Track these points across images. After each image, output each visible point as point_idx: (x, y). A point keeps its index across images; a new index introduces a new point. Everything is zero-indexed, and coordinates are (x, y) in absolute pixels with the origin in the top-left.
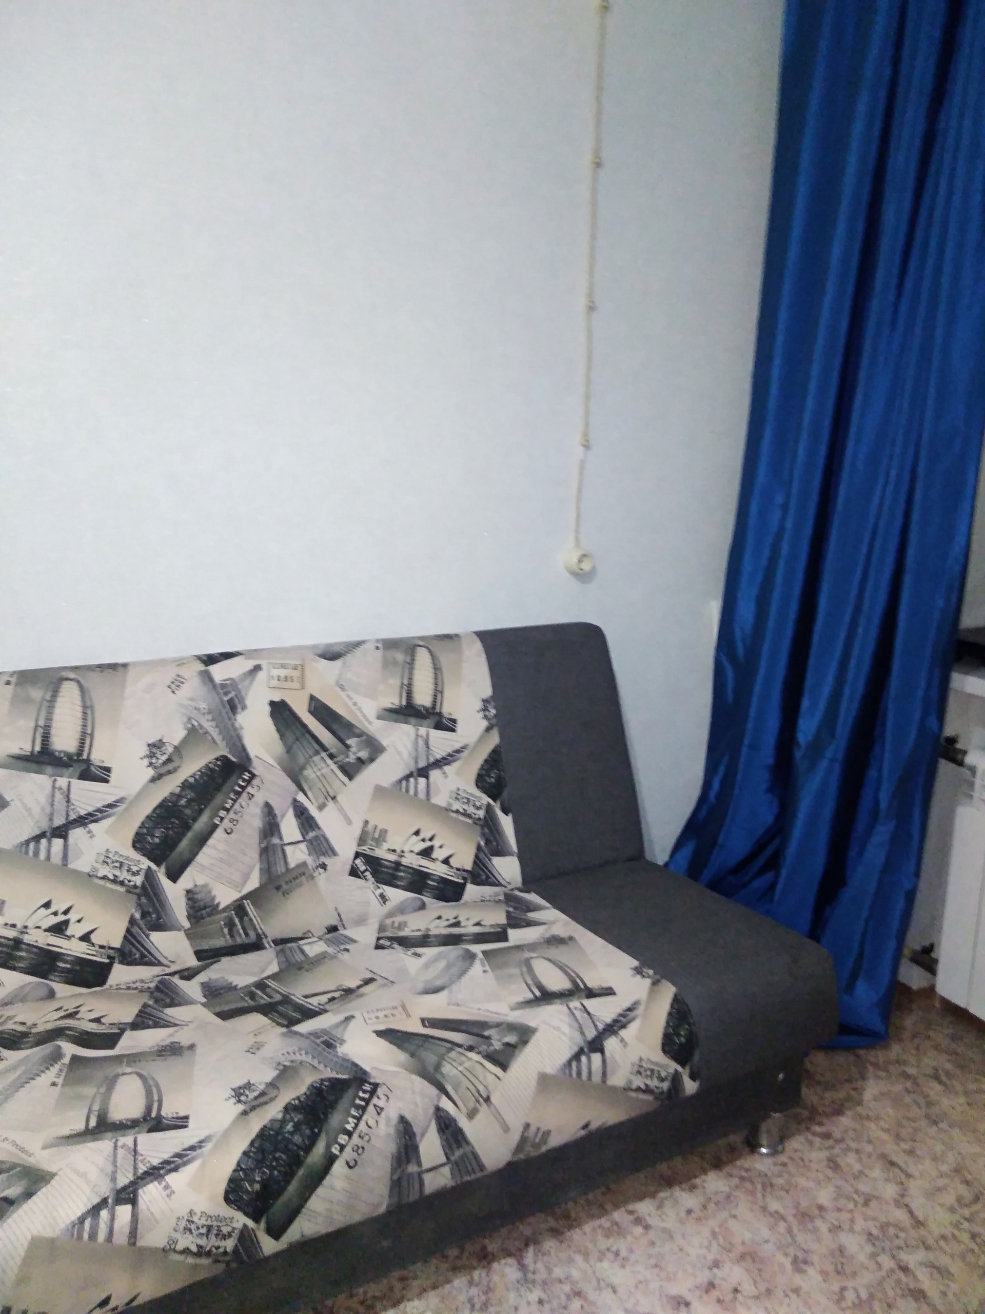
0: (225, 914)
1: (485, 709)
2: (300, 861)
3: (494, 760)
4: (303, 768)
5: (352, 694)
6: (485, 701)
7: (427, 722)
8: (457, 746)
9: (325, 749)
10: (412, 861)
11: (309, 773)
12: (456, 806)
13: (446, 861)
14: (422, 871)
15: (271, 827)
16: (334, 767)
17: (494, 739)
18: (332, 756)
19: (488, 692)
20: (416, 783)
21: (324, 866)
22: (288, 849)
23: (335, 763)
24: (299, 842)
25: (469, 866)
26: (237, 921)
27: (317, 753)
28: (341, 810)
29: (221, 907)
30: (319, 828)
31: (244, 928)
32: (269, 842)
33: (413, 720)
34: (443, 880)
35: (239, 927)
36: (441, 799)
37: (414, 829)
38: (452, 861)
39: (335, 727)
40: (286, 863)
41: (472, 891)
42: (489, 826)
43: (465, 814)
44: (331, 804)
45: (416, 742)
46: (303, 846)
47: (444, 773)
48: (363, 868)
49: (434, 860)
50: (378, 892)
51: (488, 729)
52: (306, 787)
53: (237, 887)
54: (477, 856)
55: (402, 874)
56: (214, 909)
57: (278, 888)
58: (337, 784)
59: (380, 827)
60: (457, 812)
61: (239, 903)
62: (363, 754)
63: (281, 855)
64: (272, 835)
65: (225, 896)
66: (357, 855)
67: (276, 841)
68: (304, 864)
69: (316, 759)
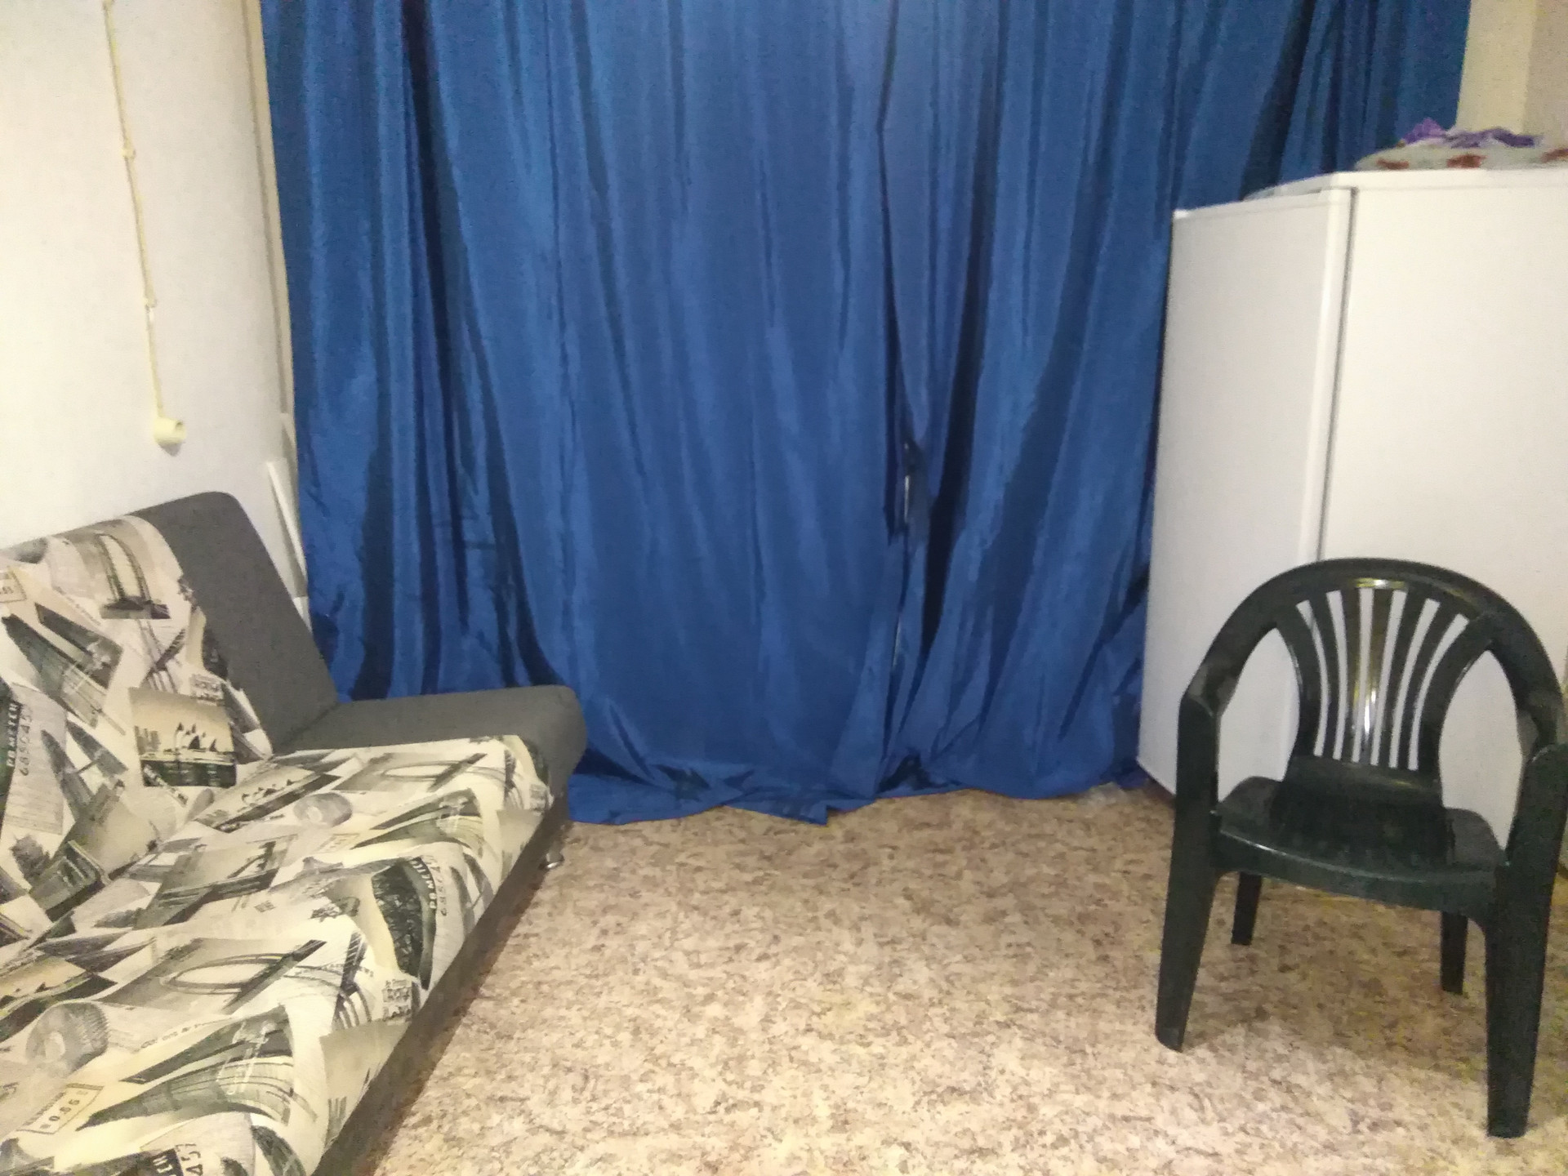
0: (57, 864)
1: (183, 590)
2: (100, 785)
3: (209, 641)
4: (60, 687)
5: (73, 597)
6: (180, 581)
7: (143, 613)
8: (177, 631)
9: (72, 661)
10: (188, 756)
11: (67, 689)
12: (200, 692)
13: (213, 749)
14: (200, 764)
15: (59, 760)
16: (87, 678)
17: (202, 620)
18: (80, 667)
19: (179, 573)
20: (160, 677)
21: (120, 784)
22: (83, 775)
23: (87, 673)
24: (90, 765)
25: (231, 748)
26: (72, 865)
27: (66, 667)
28: (110, 721)
29: (52, 855)
30: (101, 746)
31: (82, 871)
32: (64, 774)
33: (132, 614)
34: (219, 768)
35: (77, 870)
36: (185, 690)
37: (177, 726)
38: (217, 746)
39: (72, 635)
40: (89, 791)
41: (242, 770)
42: (229, 703)
43: (208, 699)
44: (100, 718)
45: (143, 634)
46: (95, 768)
47: (178, 662)
48: (152, 775)
49: (204, 750)
50: (176, 794)
51: (193, 609)
52: (72, 706)
53: (57, 828)
54: (233, 737)
55: (186, 772)
56: (46, 861)
57: (93, 819)
58: (96, 697)
59: (150, 730)
60: (201, 698)
61: (65, 846)
62: (106, 658)
63: (79, 783)
64: (64, 765)
65: (50, 843)
66: (144, 763)
67: (69, 770)
68: (103, 788)
69: (68, 673)
